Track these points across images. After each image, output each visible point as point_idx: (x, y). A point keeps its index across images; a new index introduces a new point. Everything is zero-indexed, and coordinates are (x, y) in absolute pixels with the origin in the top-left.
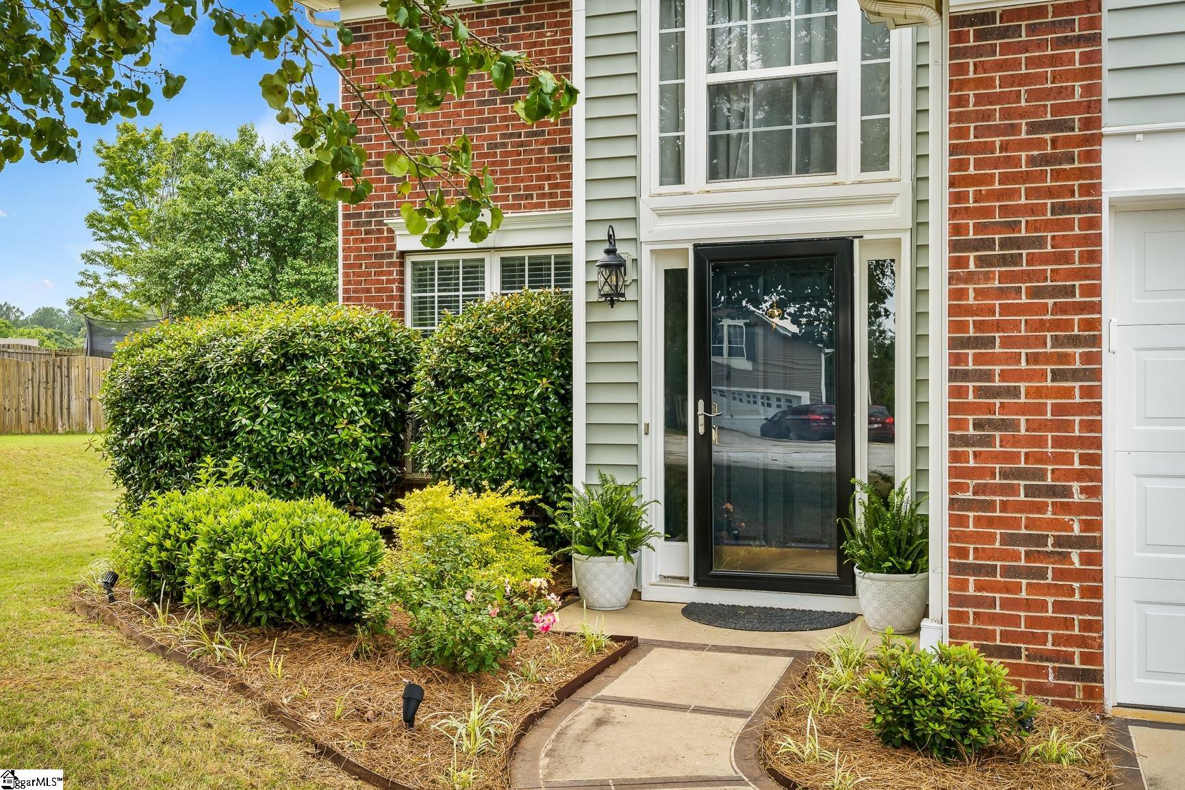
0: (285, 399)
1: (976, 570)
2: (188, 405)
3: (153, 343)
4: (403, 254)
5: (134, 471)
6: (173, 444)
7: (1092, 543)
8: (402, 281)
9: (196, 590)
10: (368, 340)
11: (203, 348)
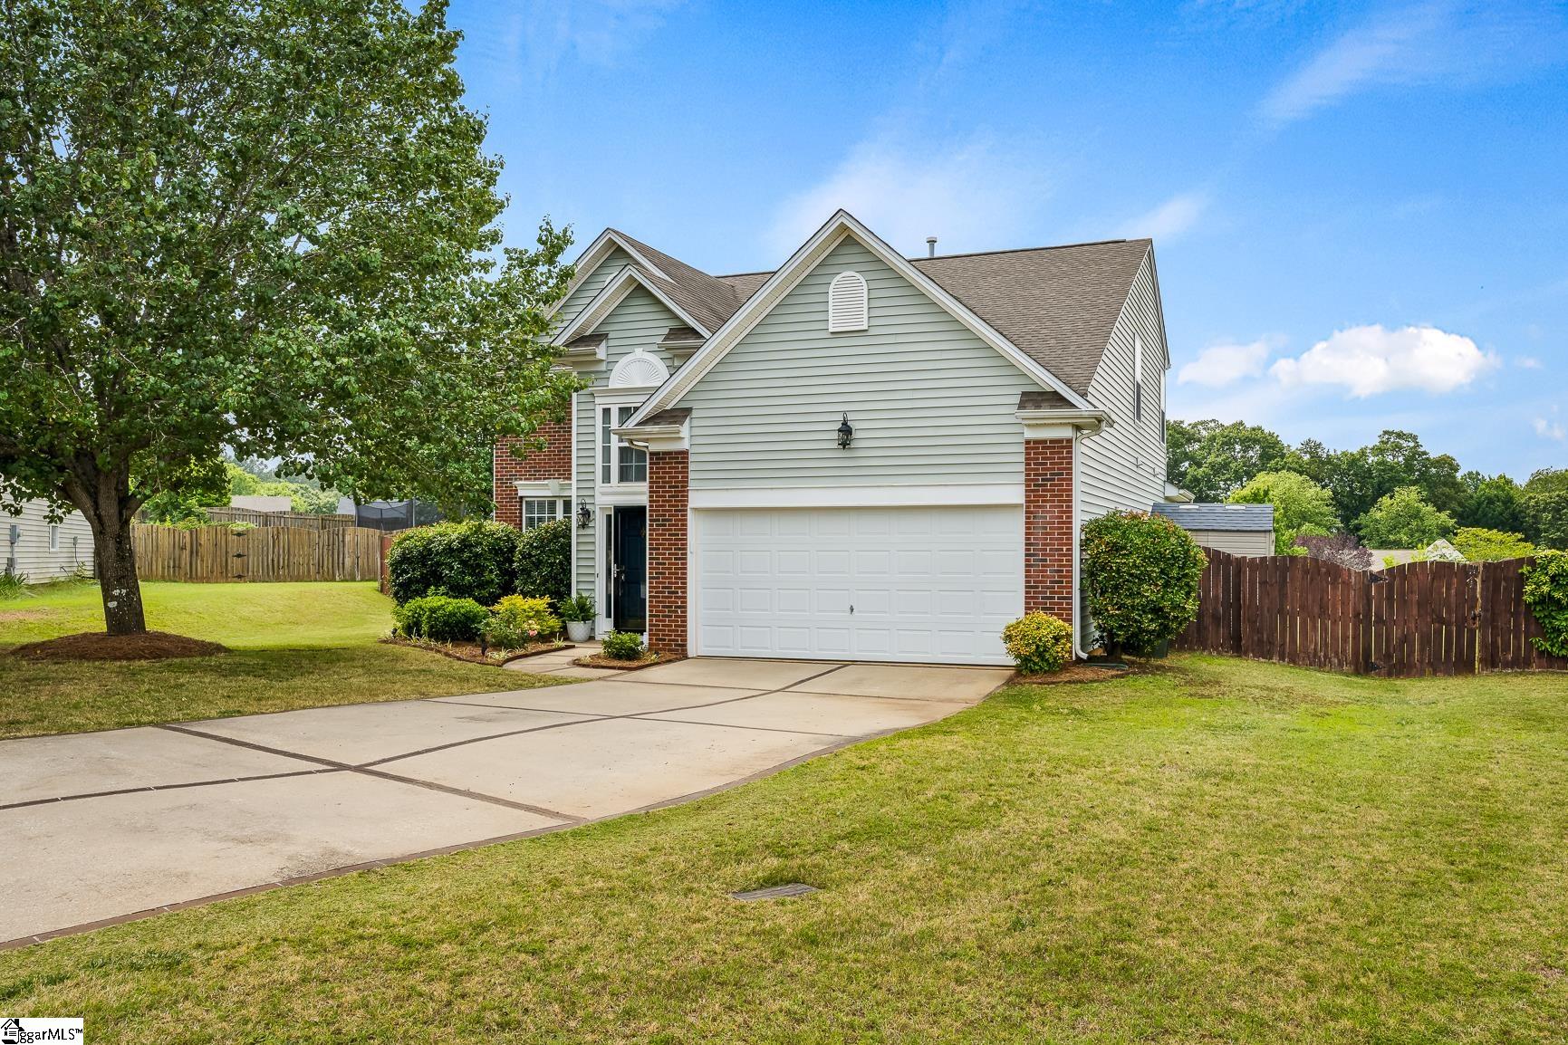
0: (463, 562)
1: (655, 616)
2: (424, 565)
3: (409, 538)
4: (521, 498)
5: (401, 593)
6: (418, 581)
7: (684, 607)
8: (521, 509)
9: (425, 628)
10: (499, 539)
11: (431, 541)
